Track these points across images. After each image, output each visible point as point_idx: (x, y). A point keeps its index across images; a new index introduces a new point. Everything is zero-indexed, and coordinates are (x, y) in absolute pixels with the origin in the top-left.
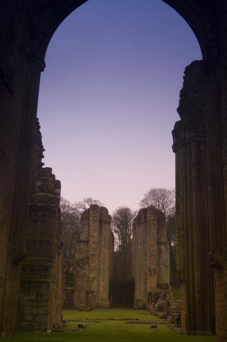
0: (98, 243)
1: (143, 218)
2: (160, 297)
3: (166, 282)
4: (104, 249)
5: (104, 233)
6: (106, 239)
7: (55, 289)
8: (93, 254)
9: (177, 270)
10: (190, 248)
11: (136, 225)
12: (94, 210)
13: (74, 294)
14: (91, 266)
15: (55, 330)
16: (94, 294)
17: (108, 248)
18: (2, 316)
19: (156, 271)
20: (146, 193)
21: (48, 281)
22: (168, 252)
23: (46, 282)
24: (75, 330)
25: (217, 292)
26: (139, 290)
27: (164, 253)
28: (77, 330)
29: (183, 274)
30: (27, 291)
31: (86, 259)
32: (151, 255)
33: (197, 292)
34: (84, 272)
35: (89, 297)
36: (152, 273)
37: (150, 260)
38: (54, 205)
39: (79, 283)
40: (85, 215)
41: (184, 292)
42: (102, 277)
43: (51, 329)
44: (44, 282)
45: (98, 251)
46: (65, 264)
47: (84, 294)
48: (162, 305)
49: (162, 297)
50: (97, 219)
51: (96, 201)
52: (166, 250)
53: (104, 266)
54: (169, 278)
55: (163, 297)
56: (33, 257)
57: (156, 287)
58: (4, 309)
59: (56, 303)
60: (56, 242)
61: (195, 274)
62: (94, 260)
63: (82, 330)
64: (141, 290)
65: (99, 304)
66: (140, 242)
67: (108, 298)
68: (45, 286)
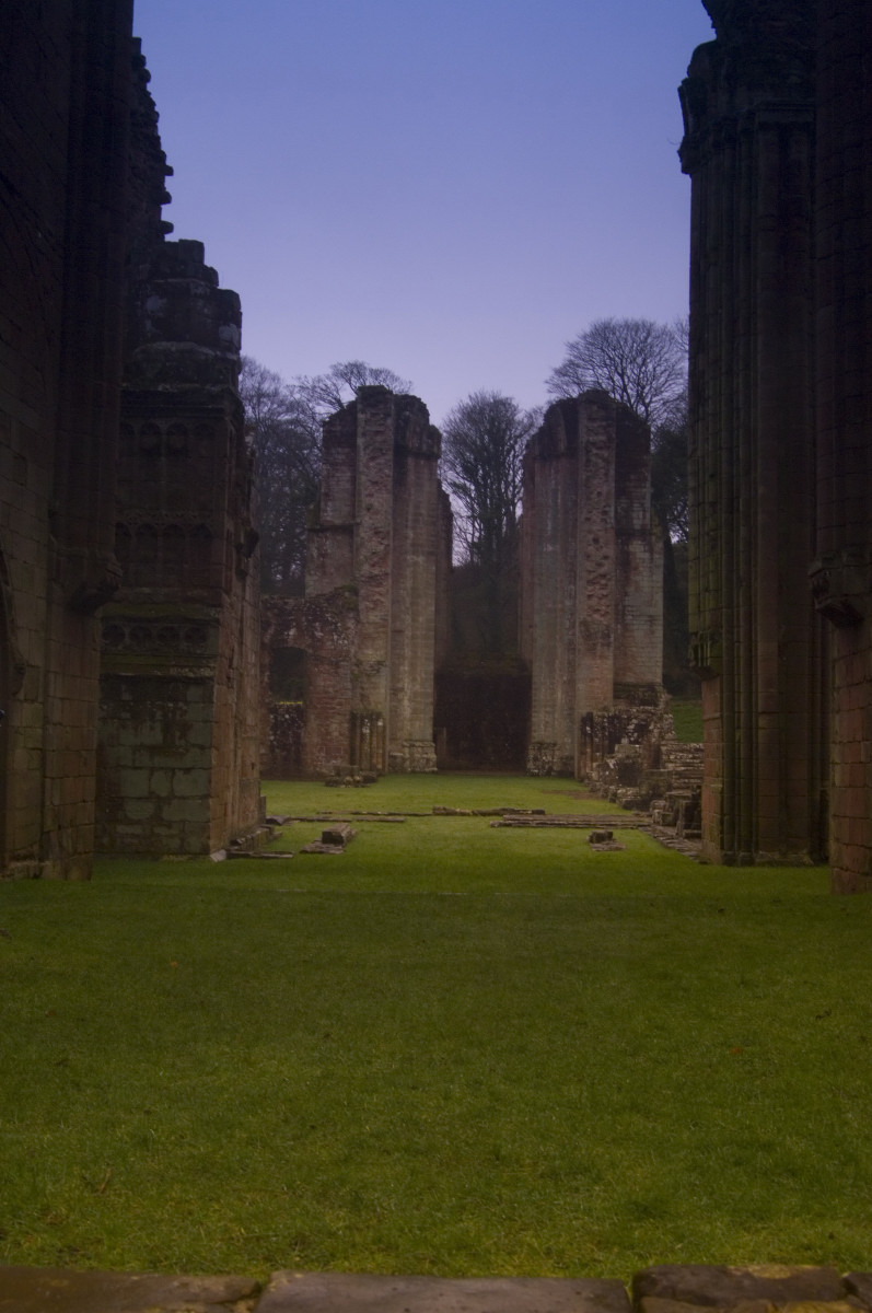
0: (392, 533)
1: (562, 434)
2: (623, 732)
3: (649, 678)
4: (415, 557)
5: (413, 497)
6: (420, 518)
7: (234, 705)
8: (372, 578)
9: (690, 630)
10: (741, 548)
11: (536, 465)
12: (374, 406)
13: (305, 725)
14: (365, 621)
15: (238, 852)
16: (380, 724)
17: (431, 553)
18: (43, 804)
20: (573, 339)
21: (207, 674)
22: (657, 567)
23: (201, 682)
24: (312, 853)
25: (838, 712)
26: (545, 706)
27: (641, 569)
28: (318, 850)
29: (711, 645)
30: (128, 715)
31: (347, 594)
32: (591, 577)
33: (763, 713)
34: (340, 642)
35: (362, 735)
36: (594, 645)
37: (590, 597)
38: (216, 389)
39: (320, 682)
40: (339, 428)
41: (716, 711)
42: (406, 662)
43: (223, 848)
44: (191, 678)
45: (390, 563)
46: (269, 614)
47: (341, 723)
48: (634, 763)
49: (633, 733)
50: (384, 442)
51: (381, 372)
52: (652, 560)
53: (414, 620)
54: (660, 664)
55: (635, 730)
56: (146, 590)
57: (610, 695)
58: (48, 780)
59: (239, 753)
60: (232, 529)
61: (756, 645)
62: (378, 600)
63: (336, 851)
64: (554, 706)
65: (398, 760)
66: (549, 528)
67: (430, 737)
68: (193, 693)
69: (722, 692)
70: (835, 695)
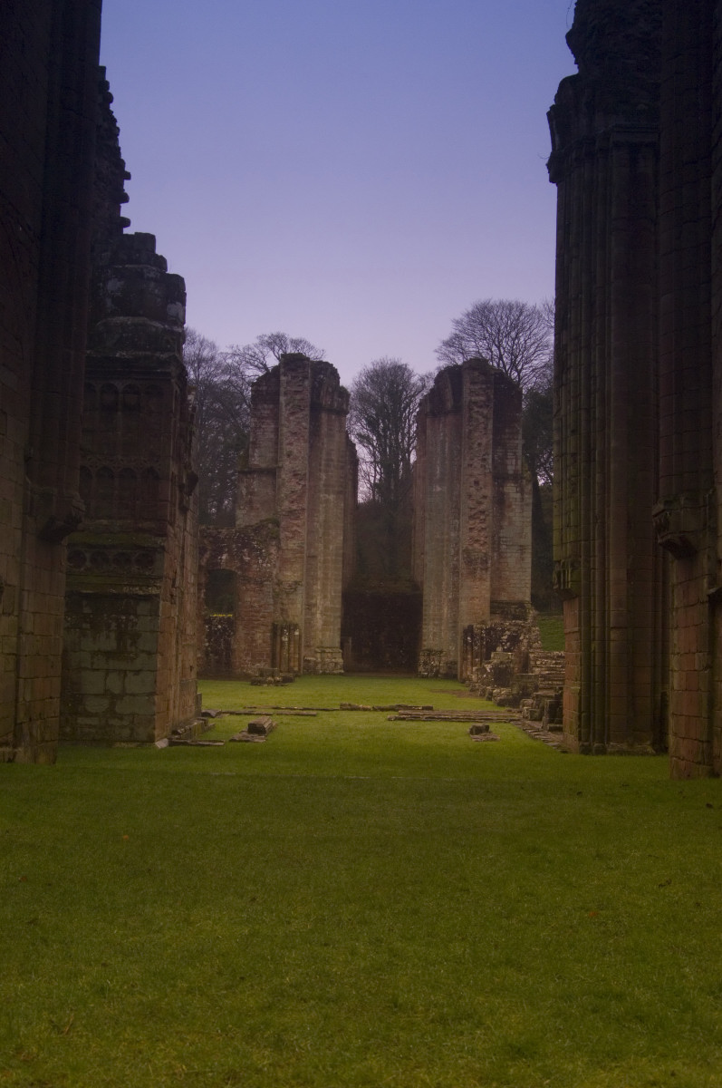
0: (307, 475)
1: (449, 395)
2: (498, 641)
3: (519, 597)
4: (327, 496)
5: (325, 446)
6: (332, 463)
7: (176, 618)
8: (291, 512)
9: (555, 559)
10: (597, 492)
11: (428, 420)
12: (293, 370)
13: (234, 634)
14: (285, 548)
15: (178, 740)
16: (297, 633)
17: (340, 492)
18: (17, 700)
19: (487, 563)
20: (459, 316)
21: (154, 592)
22: (527, 505)
23: (148, 598)
24: (240, 741)
25: (676, 628)
26: (434, 620)
27: (514, 507)
28: (245, 739)
29: (572, 572)
30: (88, 626)
31: (270, 526)
32: (473, 513)
33: (614, 628)
34: (265, 565)
35: (282, 642)
36: (475, 569)
37: (471, 529)
38: (164, 356)
39: (247, 598)
40: (265, 388)
41: (575, 626)
42: (319, 583)
43: (166, 737)
44: (141, 596)
45: (306, 502)
46: (206, 541)
47: (264, 632)
48: (507, 667)
49: (506, 643)
50: (302, 400)
51: (301, 341)
52: (522, 499)
53: (326, 547)
54: (529, 586)
55: (508, 640)
56: (105, 522)
57: (489, 612)
58: (21, 681)
59: (180, 658)
60: (176, 473)
61: (609, 572)
62: (296, 531)
63: (259, 739)
64: (441, 619)
65: (311, 664)
66: (438, 472)
67: (338, 645)
68: (143, 608)
69: (580, 611)
70: (674, 613)
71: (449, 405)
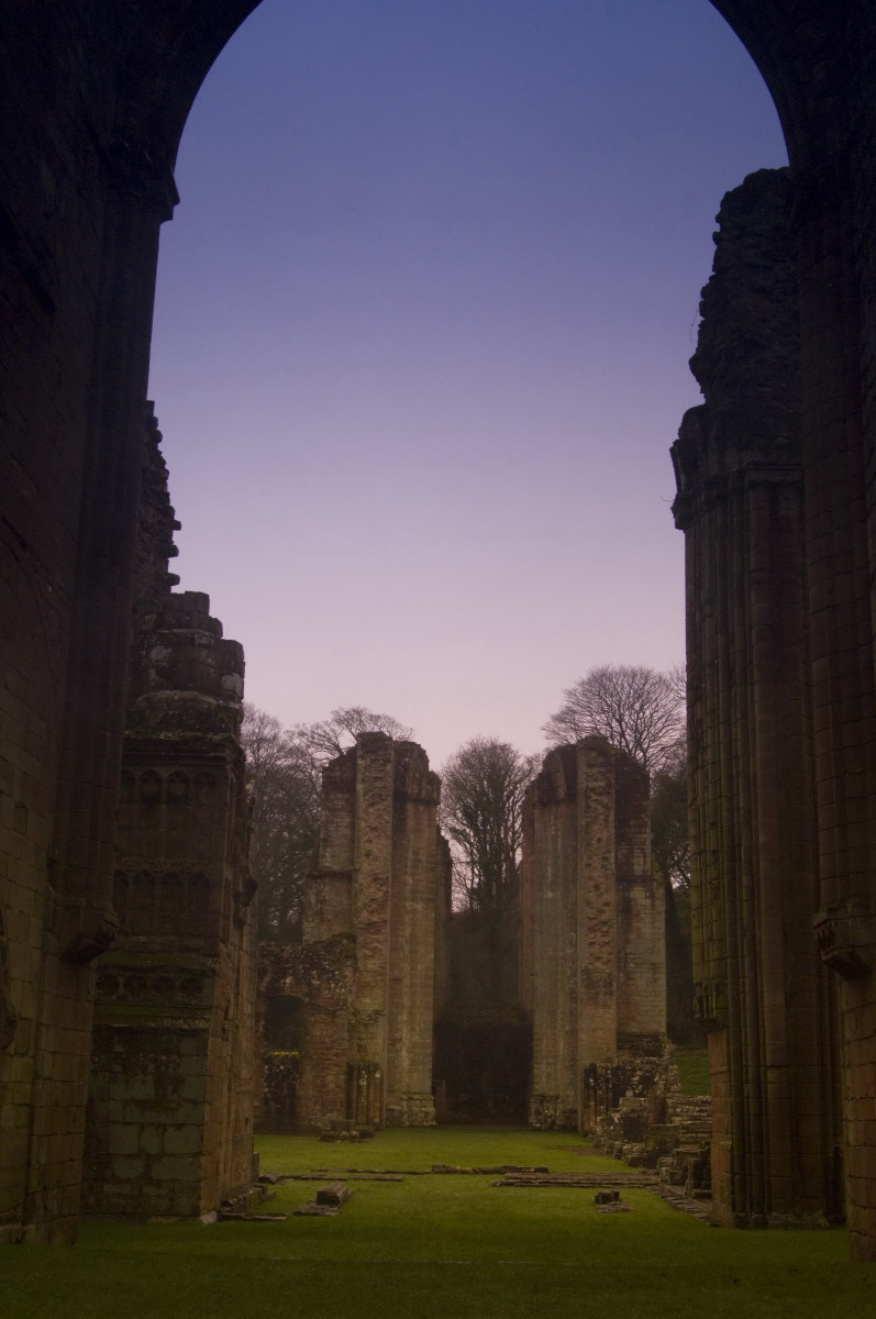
0: (390, 881)
1: (561, 781)
2: (628, 1084)
3: (652, 1027)
4: (414, 905)
5: (412, 843)
6: (420, 865)
7: (229, 1058)
8: (371, 924)
9: (695, 981)
10: (744, 898)
11: (536, 811)
12: (374, 752)
13: (300, 1077)
14: (362, 968)
15: (229, 1213)
16: (378, 1075)
17: (429, 900)
18: (28, 1163)
19: (612, 986)
20: (572, 686)
21: (202, 1026)
22: (658, 913)
23: (195, 1033)
24: (307, 1214)
25: (849, 1067)
26: (547, 1057)
27: (642, 915)
28: (313, 1211)
29: (717, 997)
30: (120, 1068)
31: (345, 941)
32: (593, 924)
33: (772, 1066)
34: (338, 990)
35: (359, 1087)
36: (597, 994)
37: (591, 944)
38: (217, 738)
39: (317, 1032)
40: (338, 774)
41: (723, 1065)
42: (405, 1011)
43: (213, 1209)
44: (185, 1030)
45: (389, 911)
46: (266, 962)
47: (337, 1075)
48: (639, 1117)
49: (637, 1085)
50: (384, 788)
51: (382, 717)
52: (653, 906)
53: (413, 968)
54: (664, 1013)
55: (640, 1082)
56: (142, 939)
57: (613, 1045)
58: (35, 1138)
59: (233, 1108)
60: (230, 878)
61: (762, 997)
62: (376, 947)
63: (332, 1212)
64: (556, 1057)
65: (396, 1114)
66: (549, 874)
67: (428, 1090)
68: (187, 1046)
69: (728, 1045)
70: (846, 1048)
71: (562, 793)
